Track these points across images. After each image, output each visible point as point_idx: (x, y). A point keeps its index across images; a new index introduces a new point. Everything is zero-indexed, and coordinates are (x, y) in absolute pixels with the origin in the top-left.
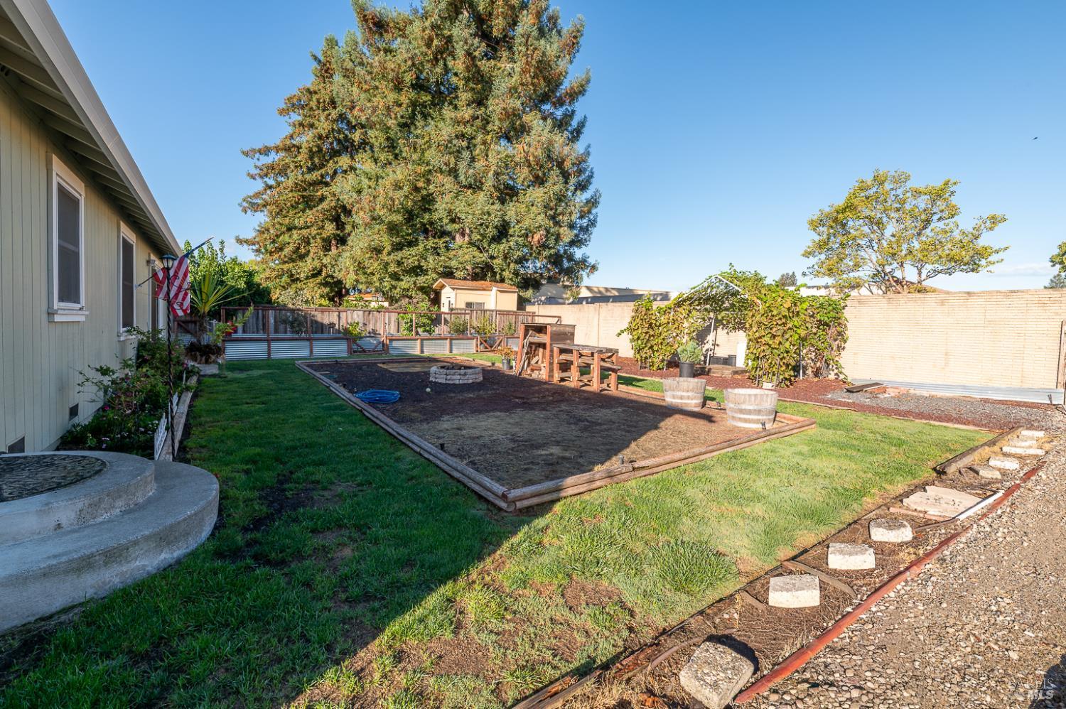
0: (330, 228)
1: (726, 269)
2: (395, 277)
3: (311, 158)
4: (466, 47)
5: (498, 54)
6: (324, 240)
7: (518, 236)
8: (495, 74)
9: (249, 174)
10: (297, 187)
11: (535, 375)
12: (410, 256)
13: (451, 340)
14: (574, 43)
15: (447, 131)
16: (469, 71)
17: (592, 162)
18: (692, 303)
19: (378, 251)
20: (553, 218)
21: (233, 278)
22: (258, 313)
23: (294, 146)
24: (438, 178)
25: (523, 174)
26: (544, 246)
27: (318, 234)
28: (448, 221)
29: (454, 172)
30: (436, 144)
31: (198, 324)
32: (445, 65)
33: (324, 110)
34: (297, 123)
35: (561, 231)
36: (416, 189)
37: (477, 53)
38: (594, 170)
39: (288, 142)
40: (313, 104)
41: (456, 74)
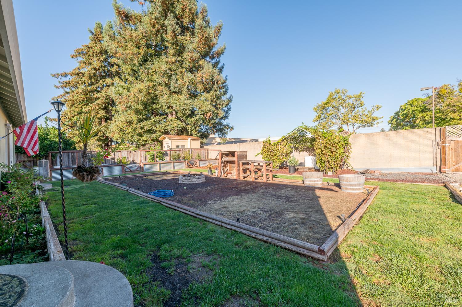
0: (102, 113)
1: (301, 125)
2: (140, 135)
3: (91, 79)
4: (172, 29)
5: (185, 34)
6: (98, 119)
7: (200, 114)
8: (184, 43)
9: (55, 86)
10: (83, 93)
11: (229, 177)
12: (147, 125)
13: (174, 163)
14: (218, 32)
15: (164, 67)
16: (173, 40)
17: (228, 83)
18: (288, 140)
19: (131, 122)
20: (215, 106)
21: (54, 137)
22: (69, 155)
23: (81, 73)
24: (160, 88)
25: (200, 87)
26: (212, 119)
27: (95, 116)
28: (166, 108)
29: (168, 85)
30: (159, 72)
31: (32, 162)
32: (162, 37)
33: (96, 57)
34: (82, 62)
35: (219, 112)
36: (149, 93)
37: (177, 32)
38: (229, 87)
39: (77, 71)
40: (91, 53)
41: (167, 41)
